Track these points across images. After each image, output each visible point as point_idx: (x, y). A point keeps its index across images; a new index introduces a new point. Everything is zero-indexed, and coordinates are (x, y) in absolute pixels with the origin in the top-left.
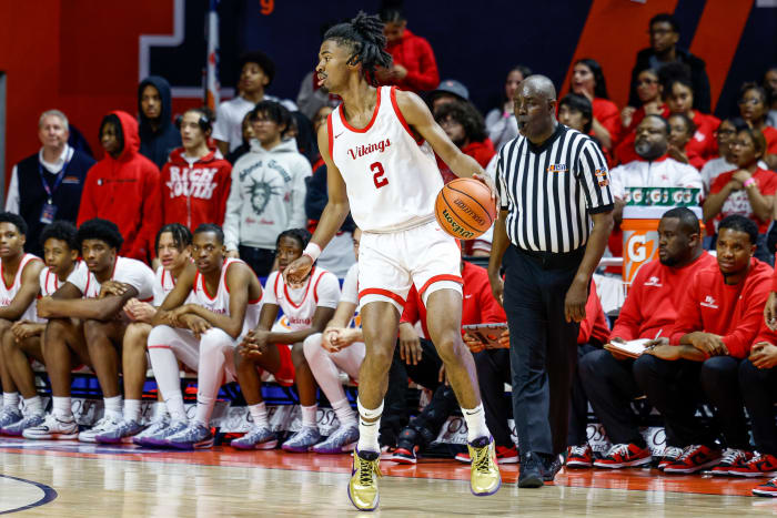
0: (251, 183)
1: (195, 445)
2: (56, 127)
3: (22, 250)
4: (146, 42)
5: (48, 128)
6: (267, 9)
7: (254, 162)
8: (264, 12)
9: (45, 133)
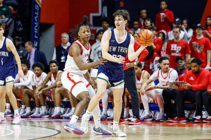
0: (98, 51)
1: (103, 119)
2: (65, 37)
3: (58, 70)
5: (63, 38)
7: (98, 46)
9: (62, 39)
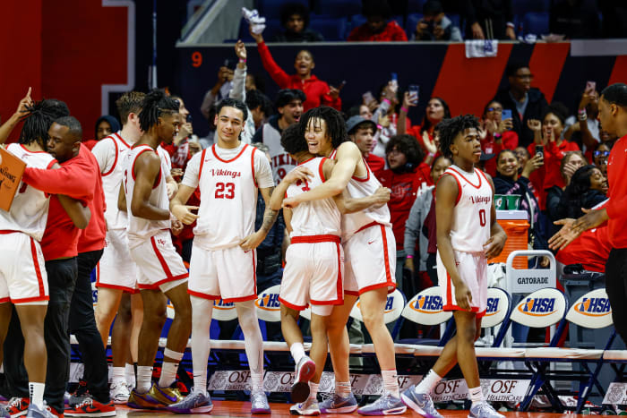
4: (106, 89)
6: (197, 63)
8: (195, 65)
